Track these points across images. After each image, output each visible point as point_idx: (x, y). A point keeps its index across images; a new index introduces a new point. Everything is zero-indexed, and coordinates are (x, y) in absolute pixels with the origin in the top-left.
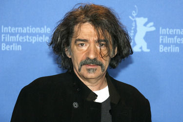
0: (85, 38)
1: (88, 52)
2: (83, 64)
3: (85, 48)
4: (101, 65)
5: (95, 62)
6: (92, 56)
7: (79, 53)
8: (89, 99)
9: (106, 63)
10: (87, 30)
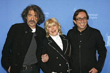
0: (31, 14)
1: (32, 18)
2: (30, 21)
3: (31, 17)
4: (35, 22)
5: (33, 21)
6: (33, 20)
7: (29, 18)
8: (30, 31)
9: (36, 22)
10: (32, 12)
